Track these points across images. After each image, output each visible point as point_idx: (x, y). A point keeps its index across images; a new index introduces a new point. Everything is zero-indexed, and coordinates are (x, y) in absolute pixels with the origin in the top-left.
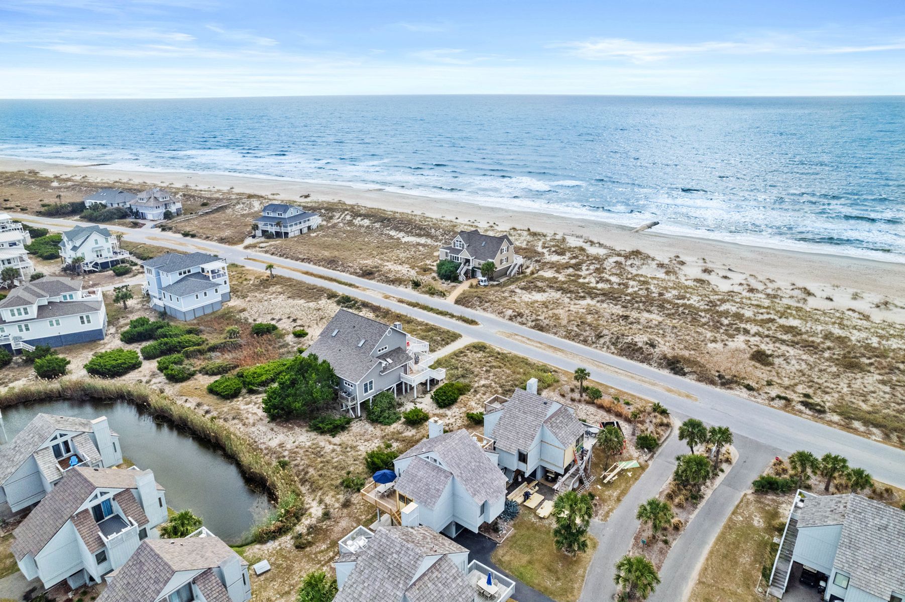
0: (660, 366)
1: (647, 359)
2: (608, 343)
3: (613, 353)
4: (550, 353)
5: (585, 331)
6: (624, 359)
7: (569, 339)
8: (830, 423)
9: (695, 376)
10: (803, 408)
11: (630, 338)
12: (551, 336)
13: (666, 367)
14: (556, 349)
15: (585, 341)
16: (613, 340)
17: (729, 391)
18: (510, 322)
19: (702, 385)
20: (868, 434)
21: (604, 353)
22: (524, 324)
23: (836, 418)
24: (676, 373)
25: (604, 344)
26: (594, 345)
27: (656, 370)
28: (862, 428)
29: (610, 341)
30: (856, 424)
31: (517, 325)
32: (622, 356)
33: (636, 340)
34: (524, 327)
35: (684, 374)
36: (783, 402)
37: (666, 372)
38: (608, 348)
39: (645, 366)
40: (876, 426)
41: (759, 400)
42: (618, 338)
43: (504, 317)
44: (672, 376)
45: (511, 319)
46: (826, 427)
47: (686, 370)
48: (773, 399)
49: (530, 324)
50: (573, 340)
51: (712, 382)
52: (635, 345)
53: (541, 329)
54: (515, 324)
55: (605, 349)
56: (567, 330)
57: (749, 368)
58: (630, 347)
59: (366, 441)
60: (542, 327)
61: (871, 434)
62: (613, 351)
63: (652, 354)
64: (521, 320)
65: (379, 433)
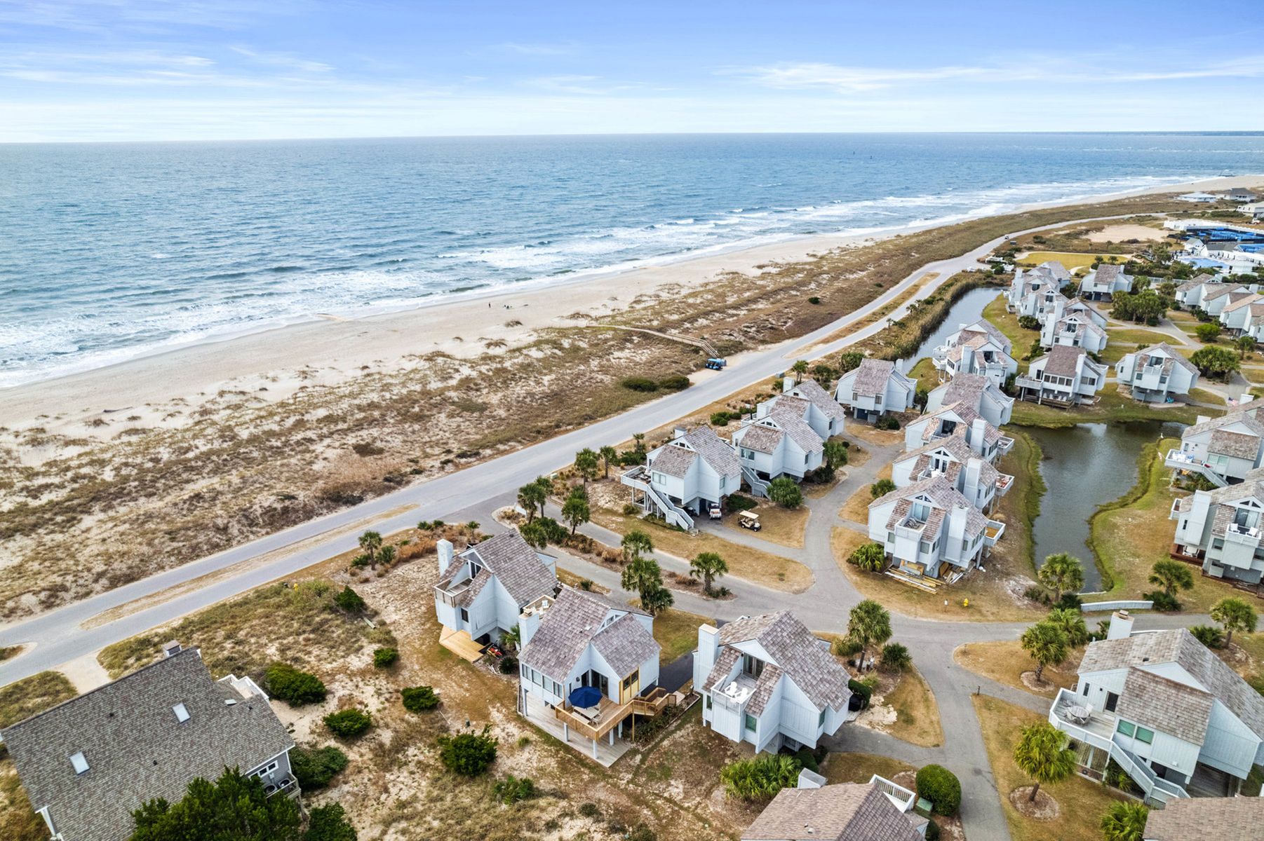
0: (329, 509)
1: (309, 514)
2: (245, 529)
3: (267, 533)
4: (212, 585)
5: (195, 537)
6: (288, 531)
7: (192, 559)
8: (491, 457)
9: (370, 496)
11: (256, 507)
12: (161, 574)
13: (339, 506)
14: (214, 575)
15: (215, 547)
16: (244, 521)
17: (411, 485)
18: (56, 610)
19: (386, 497)
20: (513, 449)
21: (255, 542)
22: (87, 594)
23: (488, 452)
24: (354, 504)
25: (241, 532)
26: (234, 543)
27: (333, 515)
28: (507, 447)
29: (243, 525)
30: (501, 447)
31: (77, 603)
32: (281, 528)
33: (266, 504)
34: (94, 597)
35: (361, 499)
36: (450, 464)
37: (344, 510)
38: (252, 532)
39: (316, 521)
40: (508, 440)
41: (437, 475)
42: (247, 517)
43: (30, 612)
44: (353, 508)
45: (48, 605)
46: (494, 461)
47: (356, 494)
48: (442, 468)
49: (98, 587)
50: (198, 556)
51: (390, 489)
52: (275, 509)
53: (129, 578)
54: (68, 606)
55: (252, 537)
56: (170, 554)
57: (379, 462)
58: (273, 515)
59: (386, 790)
60: (125, 575)
61: (514, 447)
62: (264, 531)
63: (305, 505)
64: (72, 593)
65: (366, 775)
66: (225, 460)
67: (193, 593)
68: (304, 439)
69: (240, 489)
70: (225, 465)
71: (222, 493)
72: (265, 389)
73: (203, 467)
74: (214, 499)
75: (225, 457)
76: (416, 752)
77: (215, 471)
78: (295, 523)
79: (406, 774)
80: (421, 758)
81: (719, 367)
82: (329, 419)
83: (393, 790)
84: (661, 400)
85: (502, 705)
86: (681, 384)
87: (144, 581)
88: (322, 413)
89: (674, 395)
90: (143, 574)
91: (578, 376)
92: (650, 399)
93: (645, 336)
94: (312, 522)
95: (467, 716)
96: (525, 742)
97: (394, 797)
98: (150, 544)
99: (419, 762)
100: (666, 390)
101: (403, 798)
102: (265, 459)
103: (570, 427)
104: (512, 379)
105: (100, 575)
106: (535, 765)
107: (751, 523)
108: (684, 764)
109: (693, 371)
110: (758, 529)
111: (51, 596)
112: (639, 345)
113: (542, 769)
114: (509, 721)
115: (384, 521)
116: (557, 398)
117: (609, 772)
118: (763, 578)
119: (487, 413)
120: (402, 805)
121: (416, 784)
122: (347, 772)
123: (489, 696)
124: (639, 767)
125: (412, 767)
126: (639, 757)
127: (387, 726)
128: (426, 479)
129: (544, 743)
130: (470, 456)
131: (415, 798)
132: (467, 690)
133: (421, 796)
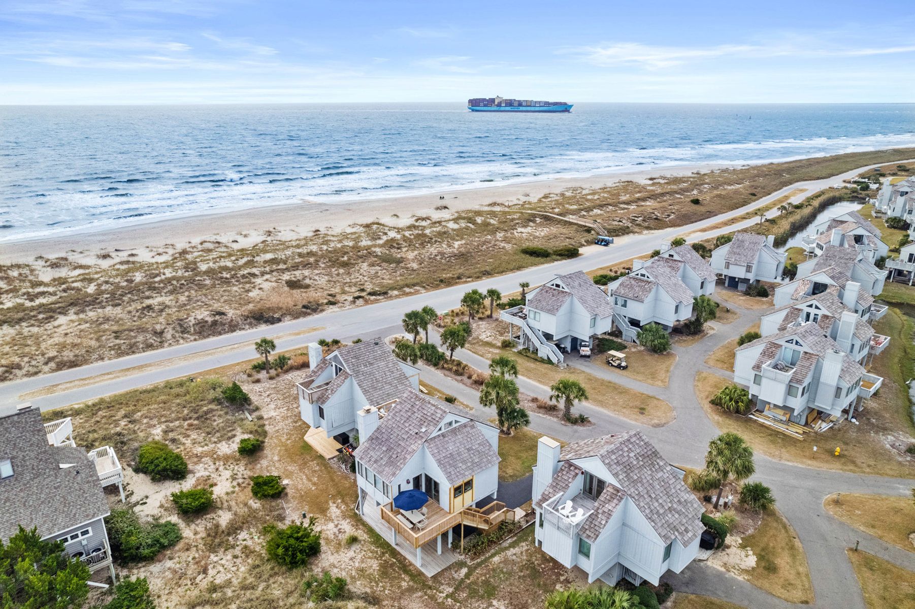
0: (251, 325)
1: (233, 327)
2: (177, 335)
3: (195, 340)
4: (136, 375)
5: (135, 337)
6: (213, 339)
7: (128, 354)
8: (397, 297)
9: (287, 318)
10: (374, 297)
11: (192, 319)
12: (100, 363)
13: (260, 323)
14: (140, 367)
15: (149, 347)
16: (178, 329)
17: (324, 313)
18: (7, 384)
19: (301, 320)
20: (417, 292)
21: (183, 346)
23: (396, 292)
24: (272, 323)
25: (174, 337)
26: (166, 345)
27: (253, 330)
28: (412, 290)
29: (177, 332)
30: (407, 290)
32: (208, 336)
33: (199, 317)
35: (279, 320)
36: (361, 300)
38: (183, 338)
39: (238, 333)
40: (414, 285)
41: (348, 307)
42: (181, 326)
44: (271, 326)
46: (398, 300)
47: (276, 316)
48: (354, 302)
50: (134, 352)
51: (305, 314)
52: (207, 322)
53: (73, 364)
54: (18, 381)
55: (181, 341)
56: (111, 348)
57: (304, 294)
58: (204, 326)
59: (205, 571)
60: (71, 362)
61: (419, 290)
62: (192, 338)
63: (232, 320)
64: (24, 371)
65: (193, 553)
66: (183, 284)
67: (118, 380)
68: (249, 274)
69: (185, 305)
70: (181, 288)
71: (169, 307)
72: (237, 242)
73: (163, 288)
74: (162, 311)
75: (183, 282)
76: (247, 536)
77: (171, 292)
78: (220, 334)
79: (229, 557)
80: (249, 543)
81: (607, 243)
82: (273, 261)
83: (211, 572)
84: (552, 264)
85: (343, 501)
86: (572, 253)
87: (84, 367)
88: (269, 256)
89: (564, 261)
90: (86, 362)
91: (484, 243)
92: (542, 263)
93: (546, 218)
94: (234, 334)
95: (307, 508)
96: (354, 540)
97: (209, 579)
98: (98, 340)
99: (246, 547)
100: (558, 257)
101: (218, 581)
102: (214, 286)
103: (470, 279)
104: (429, 242)
105: (51, 359)
106: (357, 565)
107: (618, 362)
108: (511, 584)
109: (584, 245)
110: (625, 368)
111: (6, 372)
112: (540, 225)
113: (362, 570)
114: (344, 517)
115: (293, 337)
116: (462, 257)
117: (430, 583)
118: (624, 410)
119: (402, 265)
120: (214, 588)
121: (234, 569)
122: (177, 548)
123: (332, 491)
124: (462, 581)
125: (237, 551)
126: (464, 571)
127: (229, 509)
128: (338, 309)
129: (372, 543)
130: (379, 295)
131: (229, 583)
132: (314, 484)
133: (235, 582)
